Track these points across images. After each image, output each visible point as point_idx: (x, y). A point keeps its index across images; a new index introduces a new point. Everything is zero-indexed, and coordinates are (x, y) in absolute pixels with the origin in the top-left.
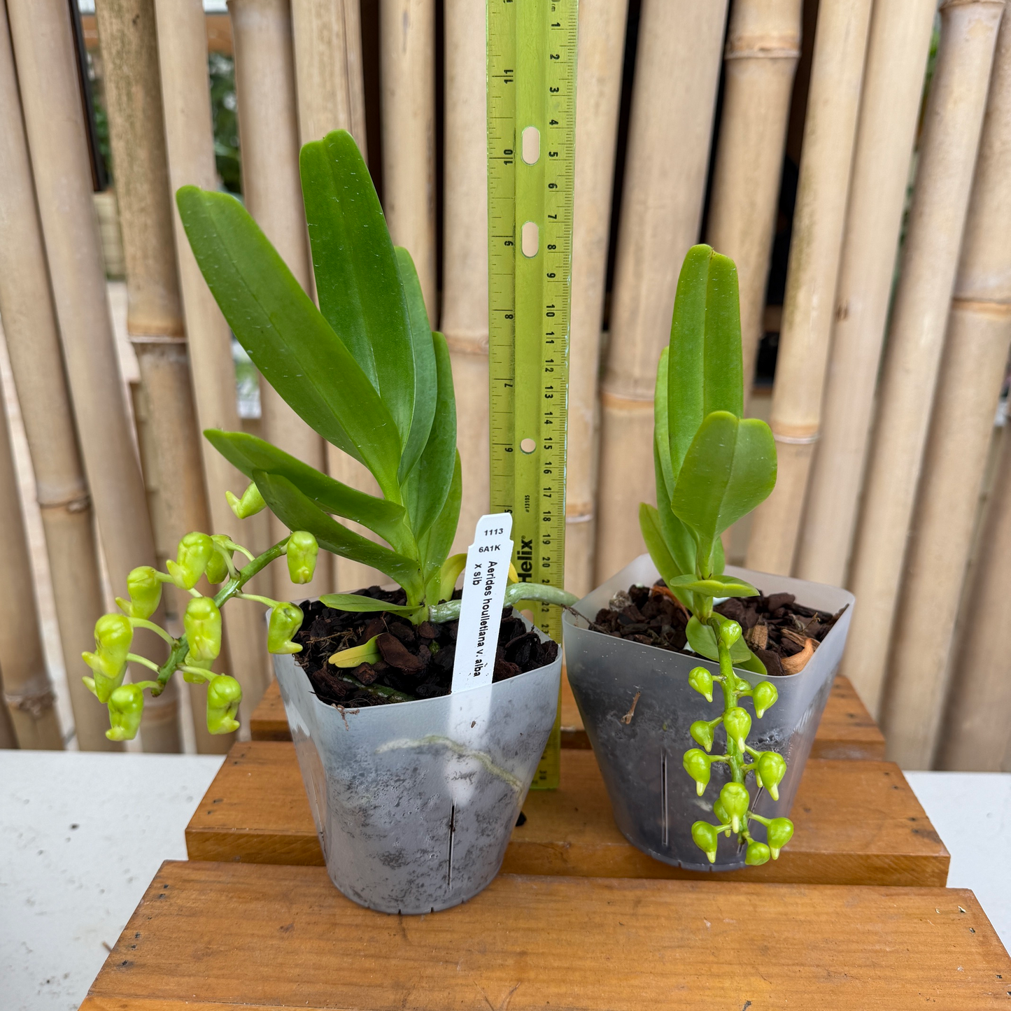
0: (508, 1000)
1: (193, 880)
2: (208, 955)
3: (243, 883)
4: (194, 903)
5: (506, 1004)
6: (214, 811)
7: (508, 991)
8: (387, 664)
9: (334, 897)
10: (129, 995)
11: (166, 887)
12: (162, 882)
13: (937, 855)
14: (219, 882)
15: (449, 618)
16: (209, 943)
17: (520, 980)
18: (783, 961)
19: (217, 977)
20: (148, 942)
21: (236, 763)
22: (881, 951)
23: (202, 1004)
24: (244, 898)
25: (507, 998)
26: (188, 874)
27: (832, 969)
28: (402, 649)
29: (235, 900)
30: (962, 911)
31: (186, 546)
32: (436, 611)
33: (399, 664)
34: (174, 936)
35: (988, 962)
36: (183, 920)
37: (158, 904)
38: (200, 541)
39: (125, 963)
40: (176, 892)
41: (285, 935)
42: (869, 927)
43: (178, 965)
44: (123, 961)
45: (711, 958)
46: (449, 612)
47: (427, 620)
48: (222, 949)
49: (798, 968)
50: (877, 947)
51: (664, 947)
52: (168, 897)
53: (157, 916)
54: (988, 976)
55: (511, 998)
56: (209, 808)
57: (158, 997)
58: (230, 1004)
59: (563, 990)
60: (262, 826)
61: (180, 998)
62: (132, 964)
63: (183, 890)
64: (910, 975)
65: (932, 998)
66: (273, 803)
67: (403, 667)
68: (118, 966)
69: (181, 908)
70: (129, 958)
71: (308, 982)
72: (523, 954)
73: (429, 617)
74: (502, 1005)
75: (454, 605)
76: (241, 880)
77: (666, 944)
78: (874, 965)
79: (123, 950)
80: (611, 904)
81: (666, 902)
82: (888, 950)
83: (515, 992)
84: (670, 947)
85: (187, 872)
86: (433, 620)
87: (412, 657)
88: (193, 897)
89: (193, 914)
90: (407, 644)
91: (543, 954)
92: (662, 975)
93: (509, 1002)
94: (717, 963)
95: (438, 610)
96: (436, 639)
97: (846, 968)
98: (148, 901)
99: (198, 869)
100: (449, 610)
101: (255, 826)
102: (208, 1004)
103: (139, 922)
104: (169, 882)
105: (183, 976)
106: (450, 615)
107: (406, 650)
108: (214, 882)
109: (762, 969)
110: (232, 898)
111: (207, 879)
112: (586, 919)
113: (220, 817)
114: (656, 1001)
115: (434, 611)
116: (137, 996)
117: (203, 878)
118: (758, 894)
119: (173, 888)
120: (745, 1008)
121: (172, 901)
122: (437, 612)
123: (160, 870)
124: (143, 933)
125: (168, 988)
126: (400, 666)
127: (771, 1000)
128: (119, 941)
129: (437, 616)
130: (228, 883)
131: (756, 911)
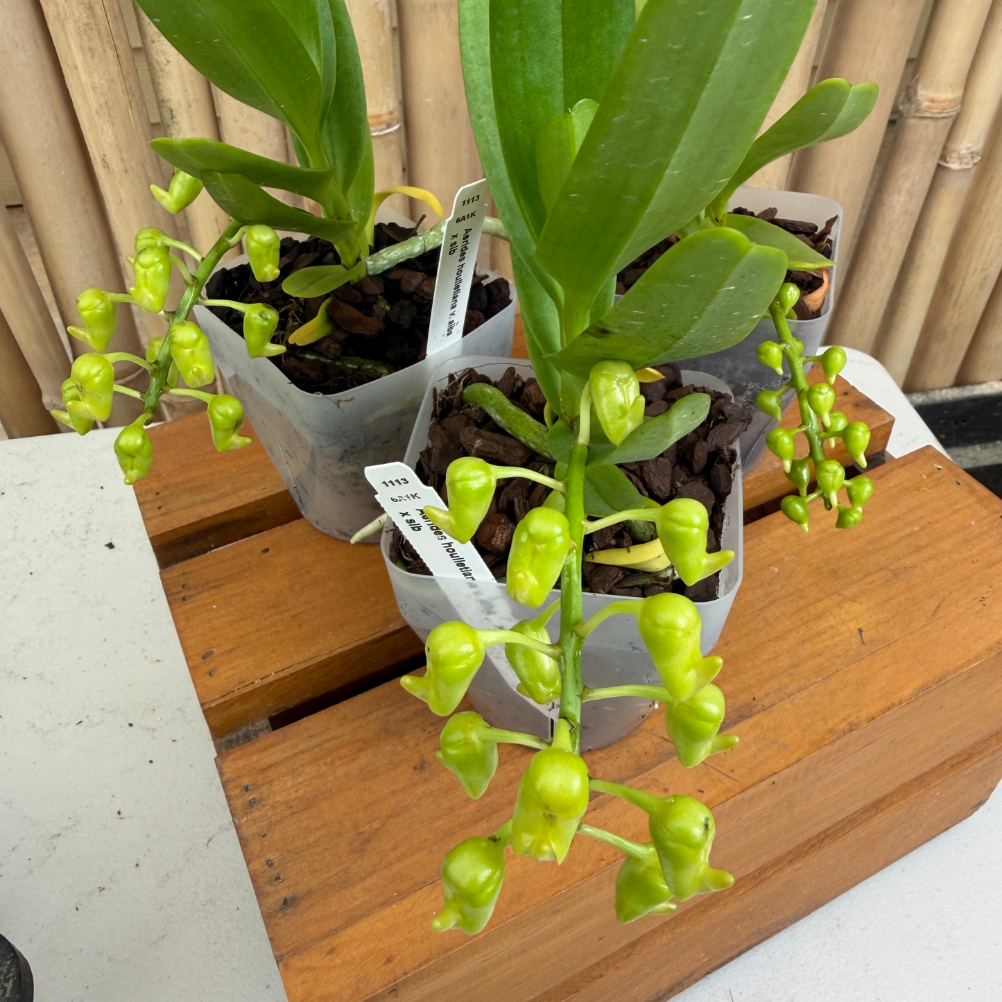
1: (270, 766)
2: (368, 841)
3: (329, 740)
4: (297, 791)
6: (215, 670)
8: (346, 332)
10: (325, 936)
11: (246, 789)
12: (238, 786)
13: (886, 422)
14: (302, 752)
15: (386, 268)
16: (356, 827)
18: (855, 577)
19: (399, 860)
20: (289, 864)
21: (184, 599)
22: (913, 533)
23: (411, 899)
24: (346, 756)
26: (259, 760)
27: (893, 567)
28: (355, 313)
29: (338, 763)
30: (939, 469)
31: (143, 266)
32: (372, 263)
33: (359, 330)
34: (311, 840)
35: (986, 507)
36: (304, 817)
37: (256, 814)
38: (157, 259)
39: (285, 901)
40: (264, 789)
41: (426, 774)
42: (889, 515)
43: (346, 871)
44: (282, 902)
45: (803, 602)
46: (386, 262)
47: (365, 275)
48: (376, 825)
49: (869, 579)
50: (908, 531)
51: (761, 610)
52: (260, 801)
53: (269, 828)
54: (995, 520)
56: (206, 668)
57: (359, 918)
60: (287, 663)
61: (383, 905)
62: (294, 899)
63: (271, 782)
64: (946, 545)
65: (975, 559)
66: (273, 629)
67: (364, 332)
68: (281, 909)
69: (288, 805)
70: (285, 893)
71: (494, 813)
73: (367, 270)
75: (390, 253)
76: (324, 737)
77: (760, 606)
78: (918, 549)
79: (270, 889)
82: (916, 529)
84: (764, 608)
85: (255, 758)
86: (371, 273)
87: (369, 319)
88: (289, 784)
89: (308, 804)
90: (358, 306)
92: (780, 637)
94: (810, 604)
95: (375, 261)
96: (381, 294)
97: (902, 561)
98: (242, 817)
99: (265, 749)
100: (384, 259)
101: (279, 666)
102: (418, 894)
103: (255, 846)
104: (246, 781)
105: (363, 879)
106: (387, 264)
107: (361, 314)
108: (296, 755)
109: (846, 593)
110: (332, 763)
111: (285, 755)
113: (228, 674)
114: (795, 666)
115: (370, 263)
116: (336, 931)
117: (280, 756)
119: (257, 786)
120: (861, 637)
121: (271, 801)
122: (374, 264)
123: (221, 774)
124: (273, 857)
125: (359, 902)
126: (361, 332)
127: (873, 619)
128: (254, 881)
129: (375, 268)
130: (313, 748)
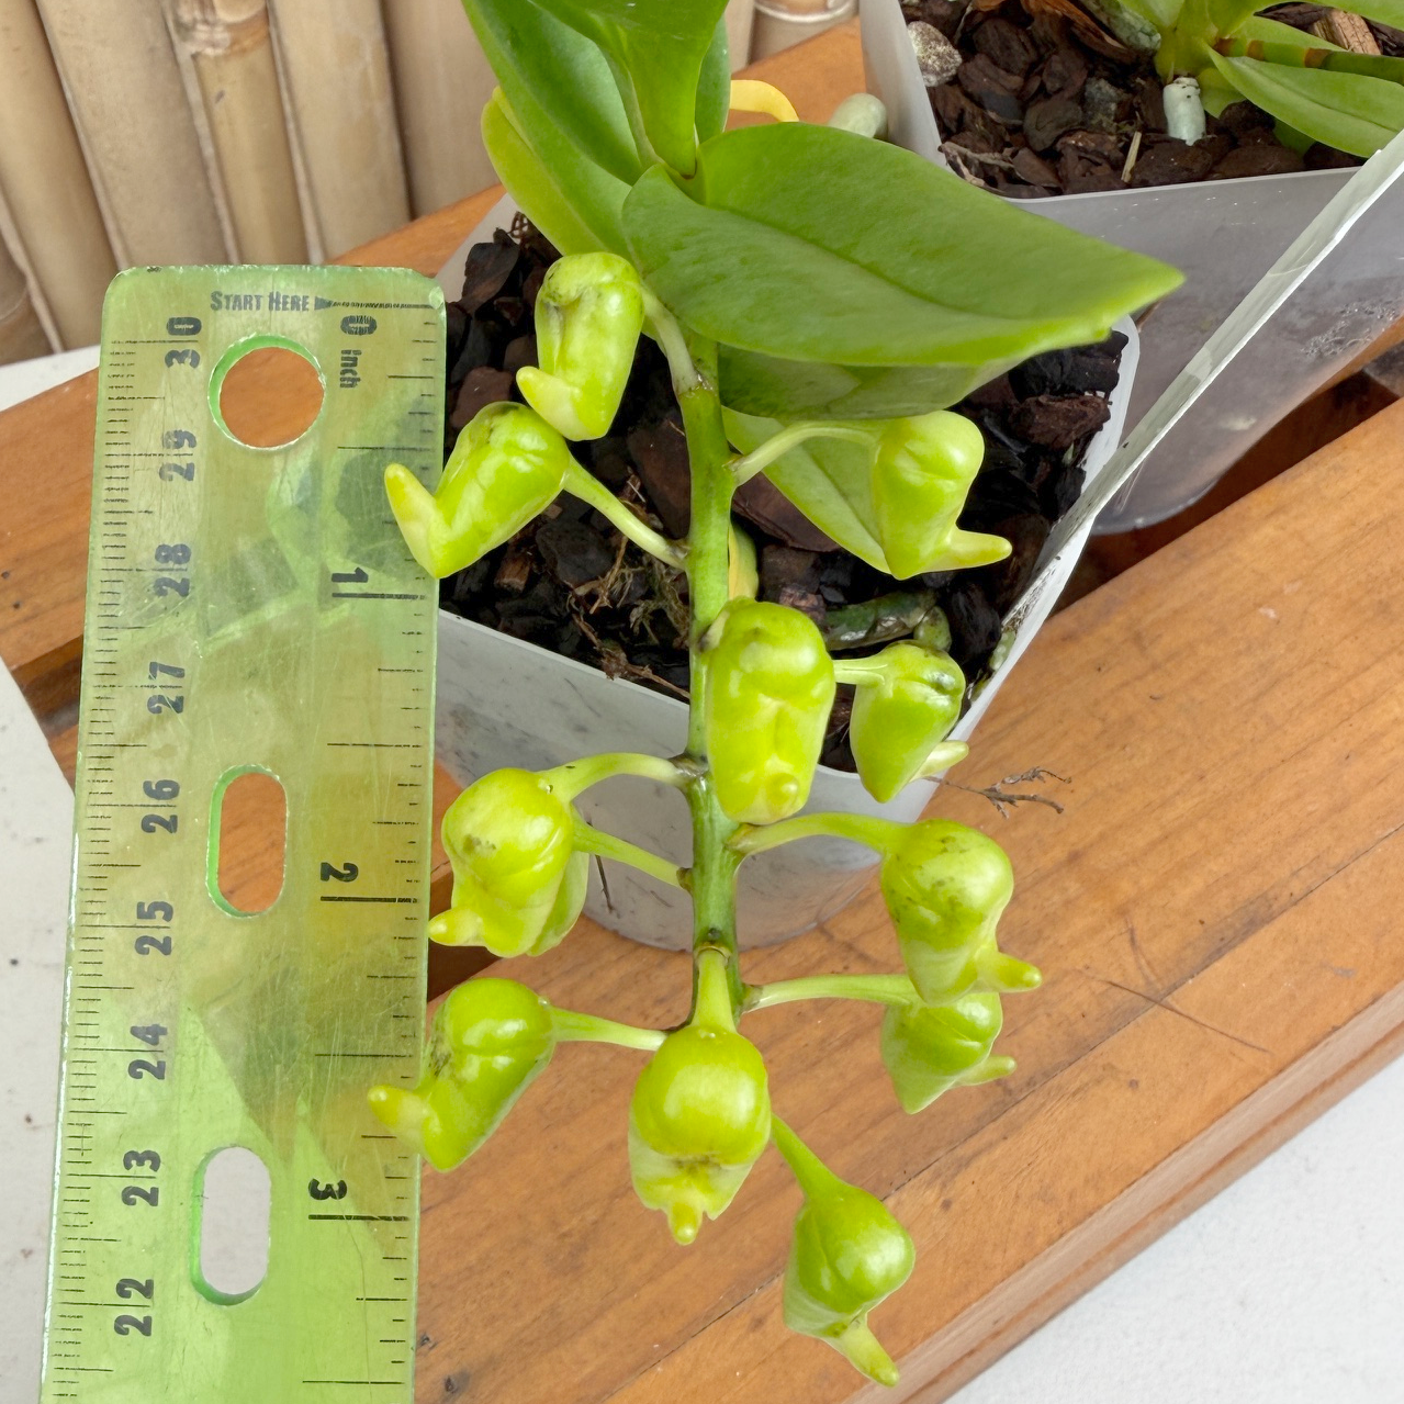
0: (1143, 962)
2: (583, 1248)
5: (1147, 971)
7: (1127, 945)
9: (660, 965)
16: (554, 1223)
17: (1122, 912)
20: (440, 1310)
23: (688, 1352)
25: (1137, 960)
34: (472, 1258)
36: (448, 1214)
39: (449, 1384)
43: (552, 1311)
44: (442, 1386)
45: (1333, 676)
51: (1255, 699)
55: (1144, 956)
57: (597, 1400)
58: (736, 1310)
59: (1197, 883)
61: (638, 1369)
62: (464, 1377)
68: (443, 1400)
70: (445, 1369)
72: (1074, 858)
74: (1146, 978)
77: (1251, 692)
80: (1103, 669)
81: (1176, 612)
83: (1137, 938)
84: (1261, 694)
91: (1102, 836)
92: (1301, 753)
93: (1149, 963)
94: (1349, 679)
105: (588, 1324)
112: (1098, 726)
114: (1339, 809)
118: (1280, 510)
131: (1308, 545)
